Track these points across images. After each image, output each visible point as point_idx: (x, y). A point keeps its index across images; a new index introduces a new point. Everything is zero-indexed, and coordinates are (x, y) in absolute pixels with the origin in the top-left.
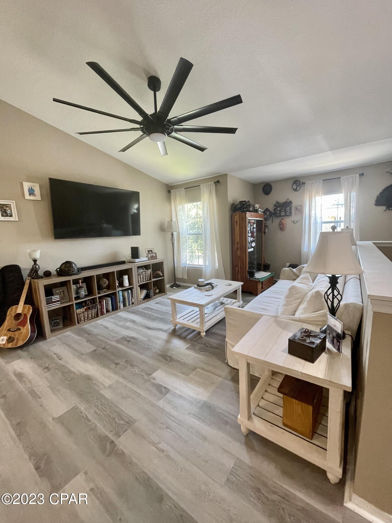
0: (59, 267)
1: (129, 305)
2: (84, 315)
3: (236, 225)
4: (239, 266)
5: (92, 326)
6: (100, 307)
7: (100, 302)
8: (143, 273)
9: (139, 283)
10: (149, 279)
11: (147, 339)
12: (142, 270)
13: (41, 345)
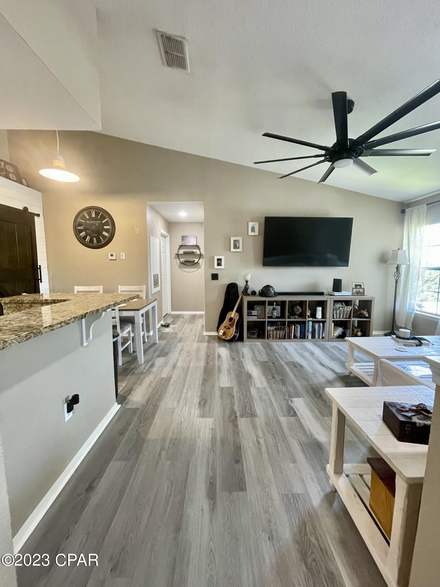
0: (261, 289)
1: (319, 338)
2: (273, 333)
5: (277, 345)
6: (288, 331)
7: (288, 326)
8: (341, 309)
9: (333, 318)
10: (348, 317)
11: (312, 372)
12: (341, 305)
13: (239, 344)
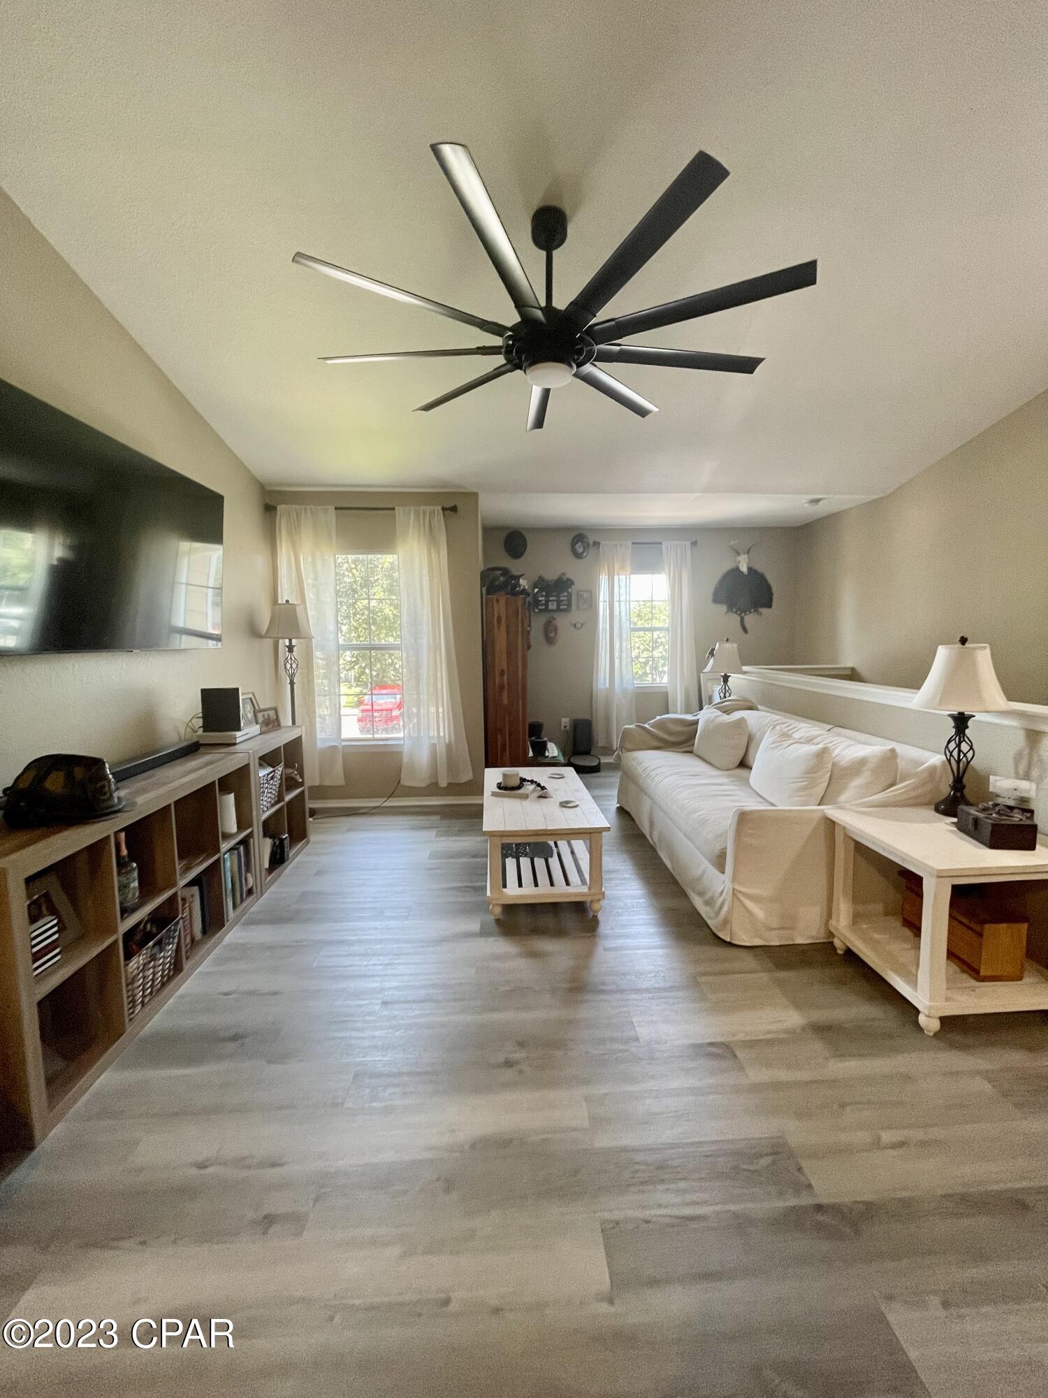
3: (499, 627)
4: (507, 732)
8: (268, 779)
9: (261, 816)
10: (278, 799)
